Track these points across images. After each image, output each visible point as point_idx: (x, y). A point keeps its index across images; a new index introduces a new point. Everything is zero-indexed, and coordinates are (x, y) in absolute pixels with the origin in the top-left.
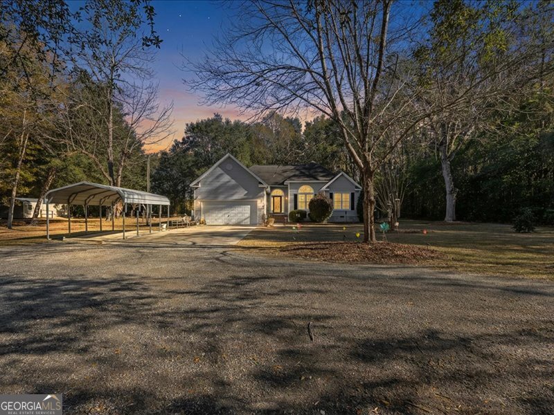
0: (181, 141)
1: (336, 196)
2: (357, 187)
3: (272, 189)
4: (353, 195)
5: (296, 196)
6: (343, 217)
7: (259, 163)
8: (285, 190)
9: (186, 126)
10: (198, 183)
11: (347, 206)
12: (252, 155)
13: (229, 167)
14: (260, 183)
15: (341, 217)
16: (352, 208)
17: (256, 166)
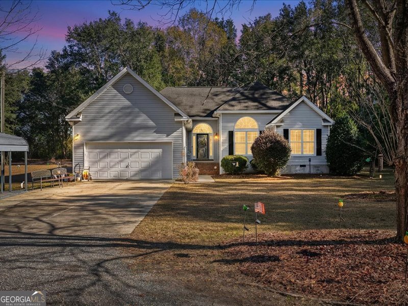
0: (62, 53)
1: (294, 134)
2: (325, 120)
3: (195, 122)
4: (319, 133)
5: (231, 135)
6: (304, 166)
7: (174, 84)
8: (215, 124)
9: (67, 29)
10: (79, 114)
11: (310, 149)
12: (164, 72)
13: (128, 88)
14: (177, 115)
15: (301, 166)
16: (319, 152)
17: (170, 90)
